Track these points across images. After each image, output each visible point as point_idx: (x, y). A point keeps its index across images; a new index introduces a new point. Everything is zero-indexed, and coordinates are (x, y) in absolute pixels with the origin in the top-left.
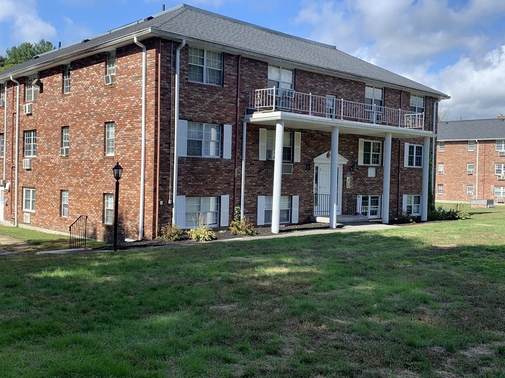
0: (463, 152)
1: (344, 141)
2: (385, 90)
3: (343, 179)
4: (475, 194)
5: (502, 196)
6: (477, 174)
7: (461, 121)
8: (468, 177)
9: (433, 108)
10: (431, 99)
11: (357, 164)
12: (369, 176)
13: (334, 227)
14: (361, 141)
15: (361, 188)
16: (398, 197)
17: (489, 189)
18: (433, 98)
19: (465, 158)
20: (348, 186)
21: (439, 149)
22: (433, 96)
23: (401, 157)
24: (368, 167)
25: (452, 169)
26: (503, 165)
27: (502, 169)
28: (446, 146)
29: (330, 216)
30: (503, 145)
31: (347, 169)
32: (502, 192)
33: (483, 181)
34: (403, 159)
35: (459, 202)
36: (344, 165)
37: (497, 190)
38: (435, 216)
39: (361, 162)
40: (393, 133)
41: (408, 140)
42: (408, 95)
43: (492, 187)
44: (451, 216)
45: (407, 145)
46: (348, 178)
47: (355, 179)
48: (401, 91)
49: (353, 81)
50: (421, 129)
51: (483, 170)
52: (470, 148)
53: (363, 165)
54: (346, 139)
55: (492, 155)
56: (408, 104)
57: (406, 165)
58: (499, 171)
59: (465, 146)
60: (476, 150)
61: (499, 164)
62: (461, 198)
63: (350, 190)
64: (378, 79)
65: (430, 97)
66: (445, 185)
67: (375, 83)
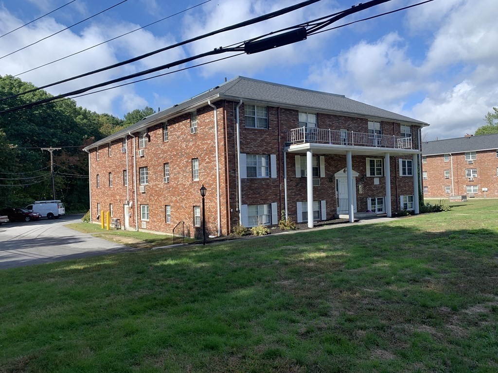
0: (440, 163)
1: (356, 160)
2: (382, 123)
3: (357, 187)
4: (452, 192)
5: (472, 192)
6: (452, 178)
7: (438, 141)
8: (446, 180)
9: (417, 133)
10: (416, 127)
11: (366, 176)
12: (375, 184)
13: (353, 221)
14: (368, 160)
15: (370, 193)
16: (397, 197)
17: (462, 188)
18: (417, 126)
19: (443, 167)
20: (361, 192)
21: (424, 162)
22: (417, 124)
23: (397, 169)
24: (374, 178)
25: (434, 175)
26: (471, 170)
27: (471, 173)
28: (427, 159)
29: (349, 214)
30: (471, 156)
31: (358, 180)
32: (472, 189)
33: (457, 182)
34: (399, 170)
35: (442, 199)
36: (356, 177)
37: (468, 188)
38: (425, 209)
39: (368, 175)
40: (390, 153)
41: (401, 157)
42: (399, 125)
43: (465, 186)
44: (437, 209)
45: (401, 161)
46: (360, 186)
47: (364, 187)
48: (394, 123)
49: (359, 118)
50: (410, 148)
51: (457, 175)
52: (446, 160)
53: (370, 176)
55: (463, 163)
56: (399, 132)
57: (401, 174)
58: (469, 175)
59: (442, 158)
60: (450, 161)
61: (469, 170)
62: (442, 195)
63: (361, 195)
64: (377, 115)
65: (415, 126)
66: (429, 187)
67: (375, 118)
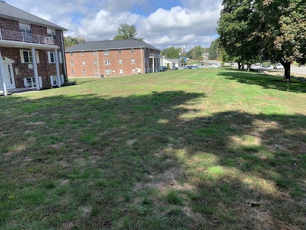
0: (92, 56)
2: (32, 25)
3: (13, 70)
4: (98, 73)
5: (108, 73)
6: (98, 65)
7: (90, 42)
8: (95, 66)
11: (21, 62)
12: (29, 68)
13: (6, 95)
14: (21, 52)
15: (25, 74)
16: (47, 77)
17: (103, 71)
19: (93, 58)
20: (17, 74)
23: (46, 59)
24: (28, 64)
25: (88, 63)
26: (107, 60)
27: (107, 62)
28: (84, 53)
30: (107, 52)
31: (14, 66)
32: (108, 71)
33: (101, 67)
34: (48, 59)
36: (12, 63)
37: (106, 71)
39: (23, 61)
41: (49, 50)
42: (46, 28)
43: (104, 70)
45: (49, 53)
46: (16, 70)
47: (21, 70)
48: (41, 26)
49: (10, 20)
50: (52, 45)
51: (100, 63)
52: (94, 54)
53: (24, 63)
54: (11, 50)
55: (103, 56)
56: (47, 33)
57: (50, 62)
58: (106, 63)
59: (92, 53)
60: (97, 55)
61: (106, 60)
62: (93, 75)
63: (19, 76)
64: (25, 19)
65: (58, 30)
66: (86, 70)
67: (25, 22)
